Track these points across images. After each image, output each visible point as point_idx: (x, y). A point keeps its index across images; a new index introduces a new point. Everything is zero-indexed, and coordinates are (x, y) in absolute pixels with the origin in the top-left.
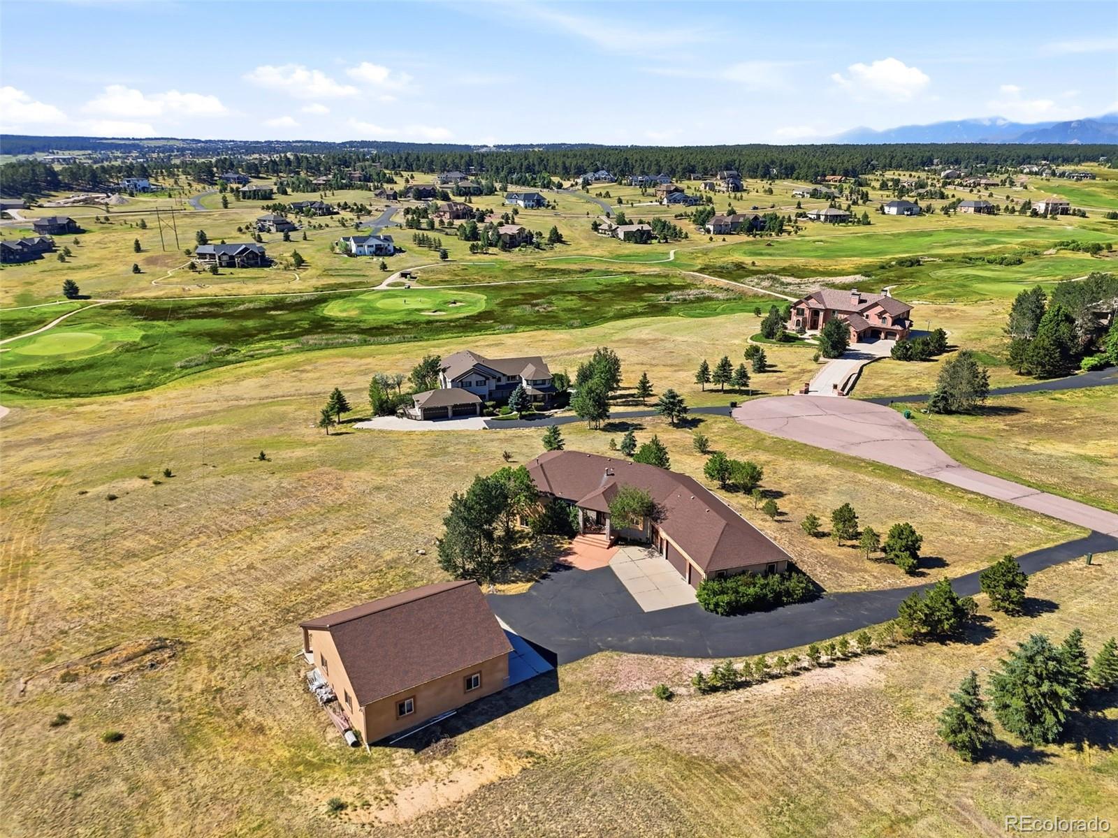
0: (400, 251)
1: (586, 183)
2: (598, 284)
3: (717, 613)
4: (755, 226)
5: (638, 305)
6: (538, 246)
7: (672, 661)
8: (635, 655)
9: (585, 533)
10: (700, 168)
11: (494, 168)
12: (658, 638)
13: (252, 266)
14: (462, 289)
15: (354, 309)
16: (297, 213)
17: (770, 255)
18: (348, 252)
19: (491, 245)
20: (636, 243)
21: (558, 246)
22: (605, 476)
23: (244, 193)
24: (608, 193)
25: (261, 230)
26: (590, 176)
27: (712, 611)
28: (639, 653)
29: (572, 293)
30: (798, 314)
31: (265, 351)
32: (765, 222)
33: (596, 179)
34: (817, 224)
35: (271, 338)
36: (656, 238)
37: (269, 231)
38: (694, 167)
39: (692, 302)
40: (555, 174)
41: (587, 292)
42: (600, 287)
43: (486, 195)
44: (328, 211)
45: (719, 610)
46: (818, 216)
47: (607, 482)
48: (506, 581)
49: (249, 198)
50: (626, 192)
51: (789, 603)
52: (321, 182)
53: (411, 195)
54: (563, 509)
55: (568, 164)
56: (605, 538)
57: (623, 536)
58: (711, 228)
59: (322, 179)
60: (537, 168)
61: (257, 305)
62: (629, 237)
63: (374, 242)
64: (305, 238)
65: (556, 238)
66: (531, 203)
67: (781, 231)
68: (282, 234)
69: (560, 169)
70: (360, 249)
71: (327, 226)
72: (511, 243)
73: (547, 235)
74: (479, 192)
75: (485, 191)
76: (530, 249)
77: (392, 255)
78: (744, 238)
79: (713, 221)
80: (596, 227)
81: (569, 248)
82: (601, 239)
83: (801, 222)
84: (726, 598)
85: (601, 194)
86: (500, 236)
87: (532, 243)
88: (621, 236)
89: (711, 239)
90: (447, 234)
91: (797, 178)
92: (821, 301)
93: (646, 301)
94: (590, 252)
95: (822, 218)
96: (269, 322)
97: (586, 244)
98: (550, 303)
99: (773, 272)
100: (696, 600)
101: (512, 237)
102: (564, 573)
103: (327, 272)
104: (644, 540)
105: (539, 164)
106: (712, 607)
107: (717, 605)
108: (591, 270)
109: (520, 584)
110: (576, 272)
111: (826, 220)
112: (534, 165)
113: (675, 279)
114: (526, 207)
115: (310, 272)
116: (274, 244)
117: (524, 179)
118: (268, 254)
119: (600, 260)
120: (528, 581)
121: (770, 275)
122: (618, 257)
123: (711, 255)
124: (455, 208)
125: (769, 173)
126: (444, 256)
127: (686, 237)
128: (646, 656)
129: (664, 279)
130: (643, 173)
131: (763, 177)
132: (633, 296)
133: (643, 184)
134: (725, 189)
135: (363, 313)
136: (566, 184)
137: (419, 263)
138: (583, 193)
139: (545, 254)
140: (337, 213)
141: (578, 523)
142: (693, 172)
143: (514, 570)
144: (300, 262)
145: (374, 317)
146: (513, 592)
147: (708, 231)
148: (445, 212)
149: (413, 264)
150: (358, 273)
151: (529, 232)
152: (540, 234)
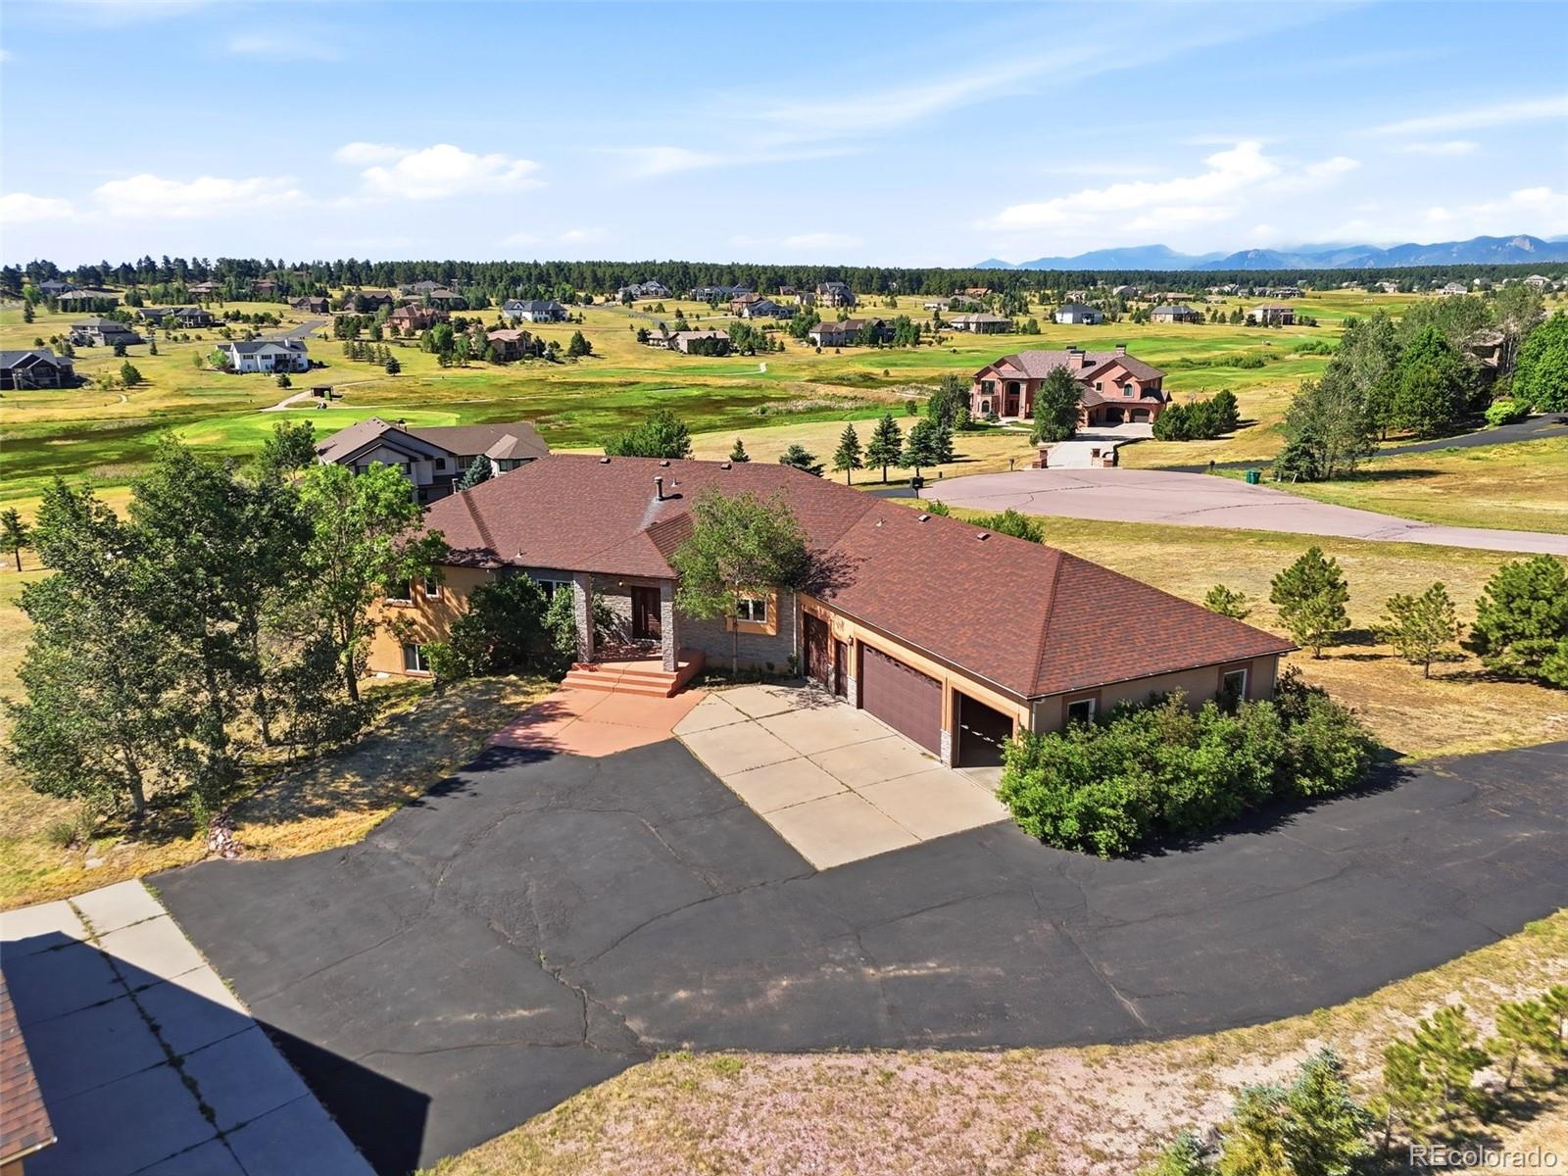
0: (321, 365)
1: (629, 298)
2: (650, 398)
3: (1091, 848)
4: (880, 334)
5: (716, 419)
6: (552, 358)
7: (982, 1070)
8: (805, 1062)
9: (595, 661)
10: (792, 279)
11: (488, 278)
12: (891, 971)
13: (45, 387)
14: (421, 407)
15: (214, 433)
16: (151, 324)
17: (909, 366)
18: (229, 369)
19: (475, 357)
20: (707, 354)
21: (584, 360)
22: (655, 501)
23: (65, 302)
24: (660, 305)
25: (78, 342)
26: (633, 288)
27: (1070, 844)
28: (822, 1047)
29: (607, 409)
30: (983, 392)
31: (12, 492)
32: (894, 331)
33: (643, 293)
34: (965, 335)
35: (39, 474)
36: (737, 351)
37: (91, 344)
38: (783, 277)
39: (800, 412)
40: (581, 289)
41: (632, 407)
42: (652, 401)
43: (474, 309)
44: (207, 322)
45: (1102, 836)
46: (967, 325)
47: (664, 513)
48: (288, 812)
49: (74, 310)
50: (688, 307)
51: (1320, 797)
52: (203, 290)
53: (351, 305)
54: (529, 593)
55: (600, 274)
56: (661, 668)
57: (715, 661)
58: (818, 337)
59: (203, 288)
60: (553, 280)
61: (30, 435)
62: (695, 347)
63: (273, 350)
64: (154, 352)
65: (581, 348)
66: (544, 315)
67: (917, 342)
68: (112, 348)
69: (589, 280)
70: (250, 362)
71: (199, 338)
72: (508, 354)
73: (566, 346)
74: (463, 306)
75: (473, 304)
76: (538, 362)
77: (305, 371)
78: (865, 349)
79: (819, 328)
80: (644, 337)
81: (601, 362)
82: (652, 352)
83: (944, 332)
84: (1125, 788)
85: (650, 308)
86: (488, 343)
87: (541, 356)
88: (684, 346)
89: (819, 351)
90: (403, 345)
91: (928, 293)
92: (1020, 367)
93: (728, 414)
94: (636, 365)
95: (973, 327)
96: (43, 454)
97: (631, 357)
98: (569, 420)
99: (917, 382)
100: (1001, 812)
101: (510, 345)
102: (518, 772)
103: (180, 392)
104: (781, 665)
105: (557, 275)
106: (1070, 826)
107: (1090, 818)
108: (638, 383)
109: (344, 816)
110: (612, 385)
111: (978, 331)
112: (548, 274)
113: (772, 391)
114: (536, 321)
115: (150, 392)
116: (97, 360)
117: (533, 291)
118: (78, 369)
119: (654, 372)
120: (377, 805)
121: (914, 384)
122: (681, 369)
123: (821, 367)
124: (418, 314)
125: (888, 287)
126: (394, 368)
127: (782, 349)
128: (857, 1062)
129: (753, 391)
130: (710, 285)
131: (881, 291)
132: (707, 409)
133: (712, 300)
134: (829, 303)
135: (230, 438)
136: (598, 299)
137: (350, 379)
138: (625, 308)
139: (562, 368)
140: (223, 325)
141: (573, 629)
142: (784, 284)
143: (336, 774)
144: (133, 379)
145: (249, 443)
146: (303, 849)
147: (814, 342)
148: (402, 319)
149: (340, 380)
150: (239, 392)
151: (538, 340)
152: (557, 345)
